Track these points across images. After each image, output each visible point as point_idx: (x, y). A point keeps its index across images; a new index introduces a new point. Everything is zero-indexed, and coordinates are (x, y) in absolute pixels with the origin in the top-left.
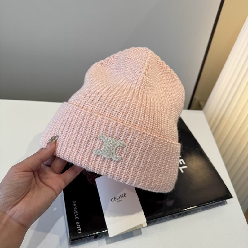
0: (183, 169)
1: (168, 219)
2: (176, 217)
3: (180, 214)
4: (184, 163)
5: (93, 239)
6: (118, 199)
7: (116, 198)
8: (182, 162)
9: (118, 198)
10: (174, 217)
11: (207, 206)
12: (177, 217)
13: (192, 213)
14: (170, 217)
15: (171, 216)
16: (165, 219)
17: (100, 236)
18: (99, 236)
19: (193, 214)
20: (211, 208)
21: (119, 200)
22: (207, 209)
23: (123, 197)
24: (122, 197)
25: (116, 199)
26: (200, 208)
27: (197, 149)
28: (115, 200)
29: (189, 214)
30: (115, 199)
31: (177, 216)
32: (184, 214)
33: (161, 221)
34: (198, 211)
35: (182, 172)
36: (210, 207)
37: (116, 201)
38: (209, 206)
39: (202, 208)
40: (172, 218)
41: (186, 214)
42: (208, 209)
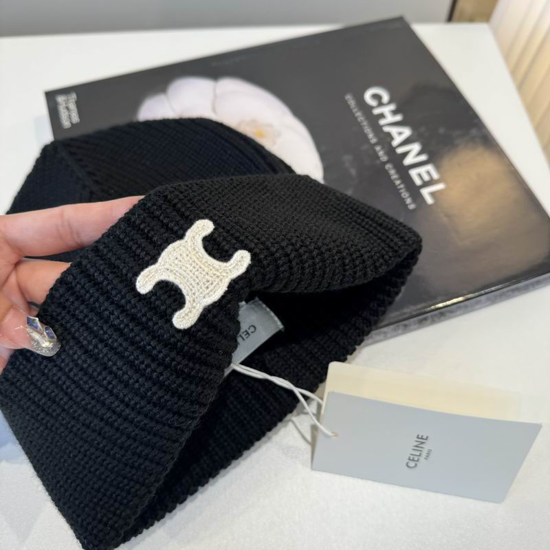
0: (433, 194)
1: (389, 335)
2: (412, 327)
3: (425, 319)
4: (435, 176)
8: (428, 173)
10: (406, 329)
11: (503, 293)
12: (416, 326)
13: (458, 313)
14: (395, 330)
15: (399, 327)
16: (382, 337)
22: (501, 301)
26: (483, 298)
27: (474, 131)
29: (450, 318)
32: (437, 320)
34: (477, 307)
35: (429, 200)
36: (510, 293)
39: (488, 299)
40: (400, 331)
41: (442, 318)
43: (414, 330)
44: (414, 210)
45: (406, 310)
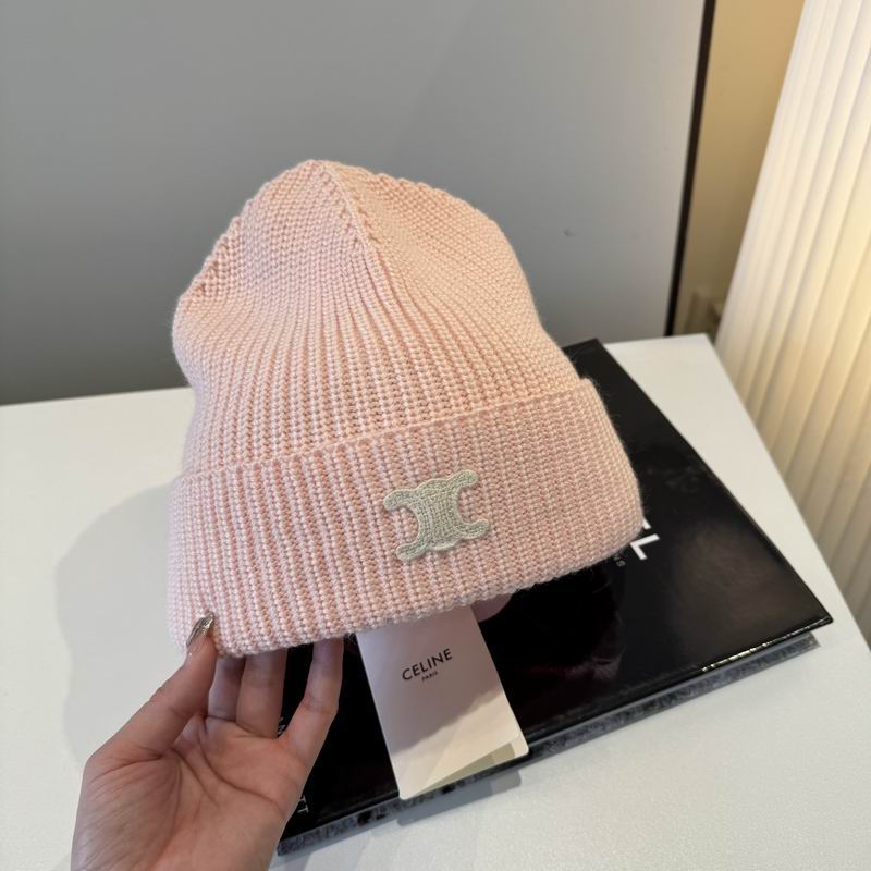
0: (644, 548)
1: (608, 728)
2: (636, 716)
4: (647, 526)
5: (354, 826)
6: (424, 671)
7: (419, 666)
9: (426, 666)
10: (629, 718)
11: (747, 664)
13: (692, 694)
15: (618, 715)
16: (600, 728)
17: (379, 813)
18: (375, 815)
19: (696, 696)
20: (762, 669)
21: (427, 673)
22: (745, 676)
23: (441, 660)
24: (437, 662)
25: (420, 670)
27: (689, 469)
28: (416, 675)
29: (683, 701)
30: (414, 671)
31: (640, 711)
32: (666, 704)
33: (585, 736)
34: (715, 685)
35: (642, 556)
36: (757, 665)
37: (420, 677)
38: (753, 662)
39: (728, 673)
40: (622, 722)
41: (673, 701)
42: (750, 675)
43: (640, 719)
44: (623, 568)
45: (622, 692)
